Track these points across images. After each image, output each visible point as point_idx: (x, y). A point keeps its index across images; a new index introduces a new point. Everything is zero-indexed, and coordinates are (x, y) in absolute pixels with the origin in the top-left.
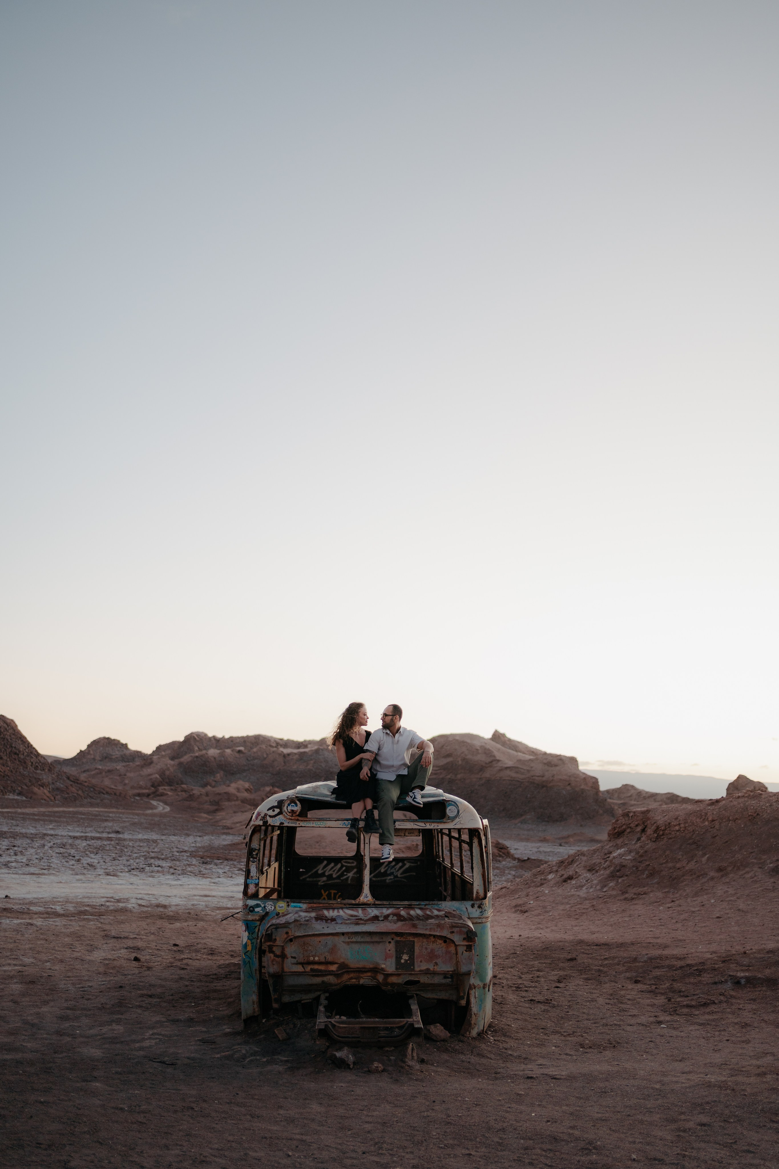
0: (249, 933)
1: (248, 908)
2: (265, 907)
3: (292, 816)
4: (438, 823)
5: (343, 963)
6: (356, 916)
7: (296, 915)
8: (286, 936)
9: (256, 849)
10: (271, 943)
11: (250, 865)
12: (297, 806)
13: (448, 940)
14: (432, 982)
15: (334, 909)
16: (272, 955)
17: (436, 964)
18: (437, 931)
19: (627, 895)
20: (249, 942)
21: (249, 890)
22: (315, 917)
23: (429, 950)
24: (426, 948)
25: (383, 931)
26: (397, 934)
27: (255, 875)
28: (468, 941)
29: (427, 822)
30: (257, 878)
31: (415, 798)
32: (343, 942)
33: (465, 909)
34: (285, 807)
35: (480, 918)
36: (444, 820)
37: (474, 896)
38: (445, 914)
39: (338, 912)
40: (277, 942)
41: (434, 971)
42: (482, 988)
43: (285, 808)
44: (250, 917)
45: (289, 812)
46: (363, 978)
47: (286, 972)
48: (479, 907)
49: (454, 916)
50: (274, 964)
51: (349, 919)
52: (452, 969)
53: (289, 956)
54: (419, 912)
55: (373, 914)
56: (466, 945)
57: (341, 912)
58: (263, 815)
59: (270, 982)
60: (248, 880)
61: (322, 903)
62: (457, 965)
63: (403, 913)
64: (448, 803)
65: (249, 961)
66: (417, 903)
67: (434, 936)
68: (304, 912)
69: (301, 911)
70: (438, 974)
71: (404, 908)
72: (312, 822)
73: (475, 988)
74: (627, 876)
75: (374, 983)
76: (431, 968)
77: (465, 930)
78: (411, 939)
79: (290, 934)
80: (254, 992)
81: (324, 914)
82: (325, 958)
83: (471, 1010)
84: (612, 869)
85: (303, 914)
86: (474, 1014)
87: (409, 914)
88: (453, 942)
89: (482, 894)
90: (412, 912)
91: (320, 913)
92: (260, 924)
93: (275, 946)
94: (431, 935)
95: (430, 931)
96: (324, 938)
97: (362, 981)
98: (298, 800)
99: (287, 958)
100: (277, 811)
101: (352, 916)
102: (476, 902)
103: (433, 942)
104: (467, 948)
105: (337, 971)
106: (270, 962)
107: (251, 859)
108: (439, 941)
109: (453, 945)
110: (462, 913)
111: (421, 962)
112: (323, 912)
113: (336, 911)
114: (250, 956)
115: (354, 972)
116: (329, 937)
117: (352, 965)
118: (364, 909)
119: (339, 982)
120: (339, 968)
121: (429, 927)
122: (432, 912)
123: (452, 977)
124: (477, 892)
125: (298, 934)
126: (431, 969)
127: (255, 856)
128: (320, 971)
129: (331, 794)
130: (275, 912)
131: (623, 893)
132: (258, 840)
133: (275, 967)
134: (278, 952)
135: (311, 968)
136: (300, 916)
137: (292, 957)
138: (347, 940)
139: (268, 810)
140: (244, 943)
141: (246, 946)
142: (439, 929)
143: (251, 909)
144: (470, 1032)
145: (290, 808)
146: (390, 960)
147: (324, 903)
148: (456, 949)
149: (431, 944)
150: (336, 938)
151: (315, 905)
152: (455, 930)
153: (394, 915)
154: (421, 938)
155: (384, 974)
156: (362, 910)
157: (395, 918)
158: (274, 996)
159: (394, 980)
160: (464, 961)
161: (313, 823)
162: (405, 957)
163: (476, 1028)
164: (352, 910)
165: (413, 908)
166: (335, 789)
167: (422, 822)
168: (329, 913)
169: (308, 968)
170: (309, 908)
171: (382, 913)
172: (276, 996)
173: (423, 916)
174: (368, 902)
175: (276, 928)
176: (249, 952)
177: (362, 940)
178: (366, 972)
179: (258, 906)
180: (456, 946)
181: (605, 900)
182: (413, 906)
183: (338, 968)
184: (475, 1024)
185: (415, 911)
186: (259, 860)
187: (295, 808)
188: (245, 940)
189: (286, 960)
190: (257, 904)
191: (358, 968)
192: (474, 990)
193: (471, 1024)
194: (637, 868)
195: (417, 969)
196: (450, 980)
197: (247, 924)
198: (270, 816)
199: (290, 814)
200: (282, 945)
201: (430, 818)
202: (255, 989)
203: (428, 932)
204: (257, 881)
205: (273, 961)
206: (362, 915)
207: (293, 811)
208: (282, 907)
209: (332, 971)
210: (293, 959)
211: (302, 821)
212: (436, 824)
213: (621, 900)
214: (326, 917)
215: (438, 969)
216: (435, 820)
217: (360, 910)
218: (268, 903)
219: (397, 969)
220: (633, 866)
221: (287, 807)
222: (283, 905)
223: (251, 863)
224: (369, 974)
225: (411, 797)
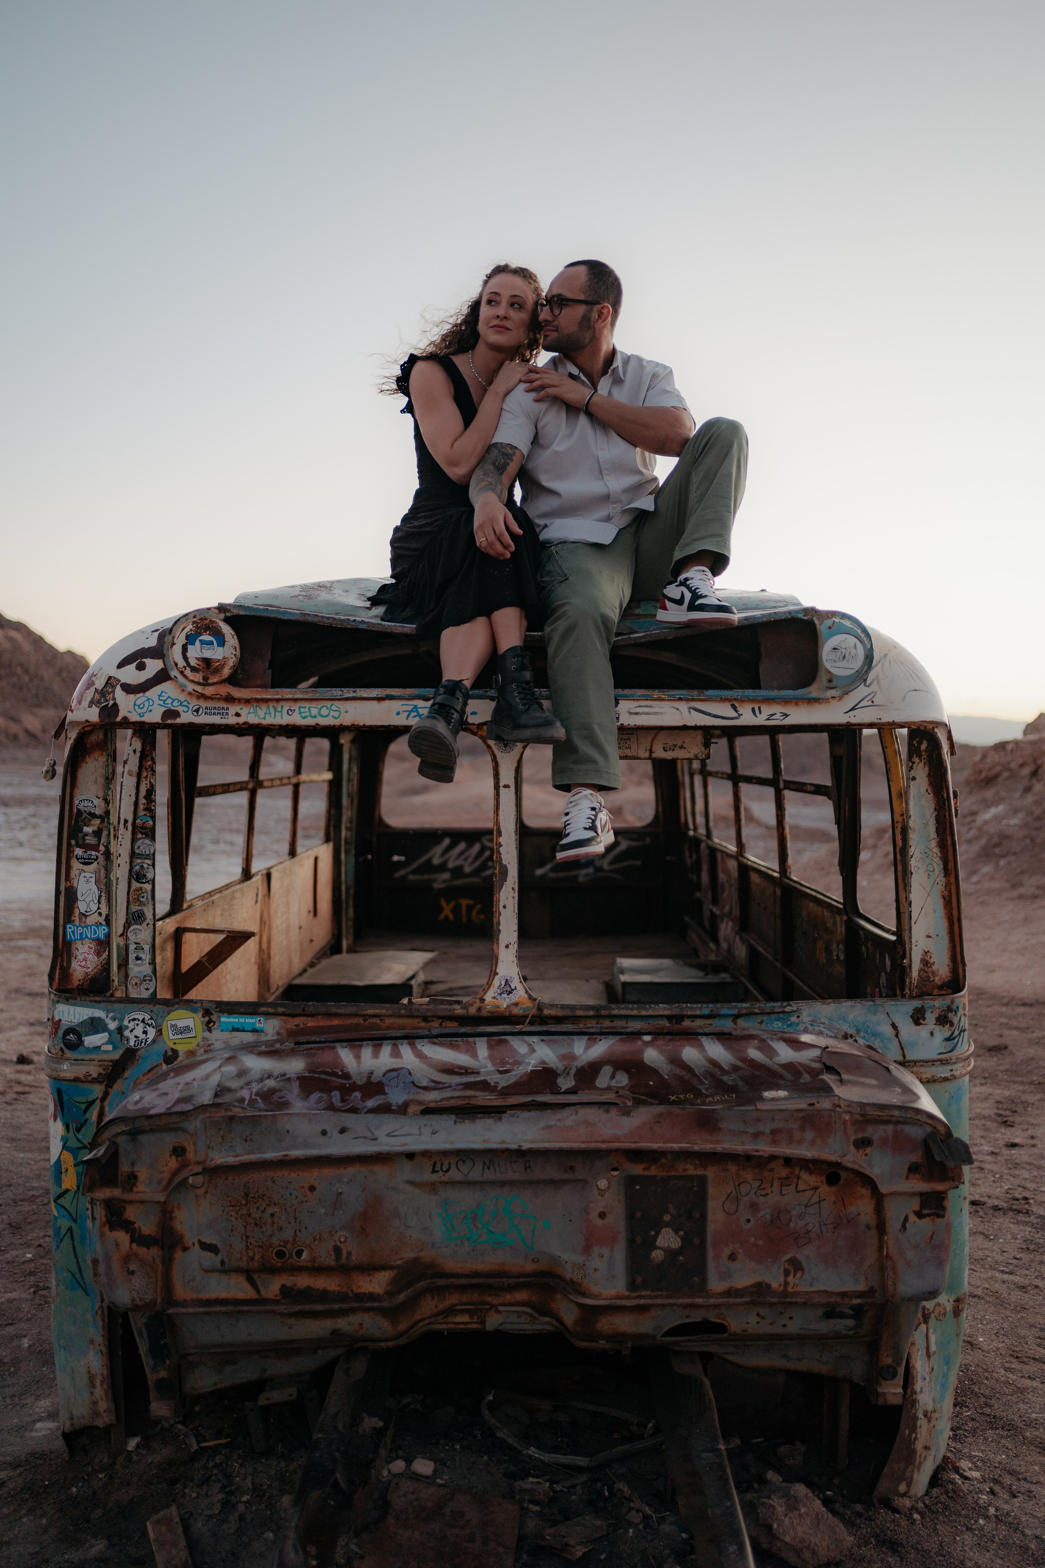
0: (67, 1127)
1: (61, 1033)
2: (120, 1030)
3: (205, 683)
4: (786, 701)
5: (416, 1260)
6: (465, 1071)
7: (231, 1069)
8: (173, 1163)
9: (94, 816)
10: (117, 1192)
11: (74, 873)
12: (222, 643)
13: (843, 1175)
14: (777, 1329)
15: (377, 1041)
16: (123, 1237)
17: (796, 1266)
18: (800, 1142)
19: (1022, 890)
20: (68, 1159)
21: (75, 965)
22: (301, 1079)
23: (766, 1213)
24: (754, 1207)
25: (575, 1145)
26: (635, 1155)
27: (94, 907)
28: (929, 1177)
29: (742, 701)
30: (102, 920)
31: (696, 596)
32: (411, 1183)
33: (888, 1030)
34: (177, 650)
35: (944, 1062)
36: (813, 691)
37: (915, 973)
38: (819, 1060)
39: (396, 1054)
40: (140, 1187)
41: (785, 1293)
42: (950, 1315)
43: (176, 653)
44: (67, 1070)
45: (194, 669)
46: (498, 1312)
47: (183, 1304)
48: (943, 1020)
49: (855, 1065)
50: (133, 1273)
51: (437, 1086)
52: (861, 1287)
53: (190, 1238)
54: (716, 1051)
55: (532, 1063)
56: (921, 1194)
57: (408, 1057)
58: (100, 684)
59: (138, 1322)
60: (70, 929)
61: (336, 1015)
62: (882, 1269)
63: (652, 1056)
64: (828, 623)
65: (70, 1229)
66: (706, 1012)
67: (788, 1161)
68: (261, 1054)
69: (250, 1048)
70: (804, 1304)
71: (658, 1034)
72: (287, 706)
73: (926, 1318)
74: (1015, 854)
75: (543, 1324)
76: (774, 1278)
77: (917, 1133)
78: (692, 1170)
79: (191, 1155)
80: (92, 1342)
81: (339, 1063)
82: (337, 1250)
83: (914, 1402)
84: (983, 842)
85: (256, 1064)
86: (925, 1415)
87: (677, 1061)
88: (869, 1182)
89: (942, 968)
90: (689, 1054)
91: (325, 1057)
92: (106, 1095)
93: (131, 1202)
94: (773, 1158)
95: (774, 1142)
96: (329, 1172)
97: (493, 1322)
98: (227, 620)
99: (185, 1249)
100: (153, 666)
101: (450, 1070)
102: (928, 1002)
103: (785, 1182)
104: (923, 1205)
105: (389, 1294)
106: (116, 1266)
107: (79, 851)
108: (808, 1179)
109: (866, 1192)
110: (877, 1044)
111: (732, 1257)
112: (338, 1057)
113: (386, 1050)
114: (72, 1210)
115: (463, 1289)
116: (350, 1171)
117: (450, 1265)
118: (496, 1041)
119: (402, 1327)
120: (396, 1286)
121: (766, 1127)
122: (771, 1052)
123: (858, 1312)
124: (925, 963)
125: (220, 1158)
126: (775, 1285)
127: (90, 840)
128: (323, 1296)
129: (368, 604)
130: (159, 1048)
131: (1015, 885)
132: (101, 781)
133: (138, 1282)
134: (147, 1226)
135: (283, 1288)
136: (242, 1073)
137: (204, 1246)
138: (428, 1176)
139: (121, 665)
140: (53, 1160)
141: (58, 1170)
142: (809, 1135)
143: (71, 1037)
144: (909, 1485)
145: (194, 652)
146: (606, 1251)
147: (343, 1015)
148: (879, 1210)
149: (776, 1188)
150: (381, 1172)
151: (311, 1023)
152: (876, 1132)
153: (620, 1064)
154: (733, 1168)
155: (581, 1306)
156: (490, 1047)
157: (623, 1079)
158: (154, 1374)
159: (623, 1323)
160: (910, 1254)
161: (290, 712)
162: (668, 1239)
163: (930, 1458)
164: (451, 1046)
165: (691, 1036)
166: (384, 588)
167: (723, 700)
168: (358, 1057)
169: (272, 1287)
170: (292, 1033)
171: (571, 1057)
172: (163, 1374)
173: (735, 1068)
174: (516, 1011)
175: (134, 1134)
176: (69, 1196)
177: (489, 1175)
178: (510, 1289)
179: (95, 1026)
180: (878, 1197)
181: (981, 899)
182: (687, 1023)
183: (394, 1282)
184: (927, 1448)
185: (701, 1047)
186: (108, 854)
187: (216, 653)
188: (56, 1148)
189: (179, 1255)
190: (92, 1020)
191: (476, 1274)
192: (923, 1327)
193: (913, 1452)
194: (1033, 840)
195: (716, 1284)
196: (850, 1322)
197: (59, 1092)
198: (128, 689)
199: (198, 677)
200: (162, 1199)
201: (757, 686)
202: (95, 1331)
203: (764, 1148)
204: (102, 932)
205: (127, 1259)
206: (490, 1067)
207: (207, 662)
208: (187, 1029)
209: (372, 1297)
210: (208, 1255)
211: (248, 701)
212: (777, 709)
213: (1012, 899)
214: (346, 1076)
215: (800, 1284)
216: (775, 693)
217: (482, 1048)
218: (134, 1015)
219: (632, 1286)
220: (1025, 837)
221: (185, 649)
222: (190, 1022)
223: (76, 865)
224: (522, 1295)
225: (680, 602)
